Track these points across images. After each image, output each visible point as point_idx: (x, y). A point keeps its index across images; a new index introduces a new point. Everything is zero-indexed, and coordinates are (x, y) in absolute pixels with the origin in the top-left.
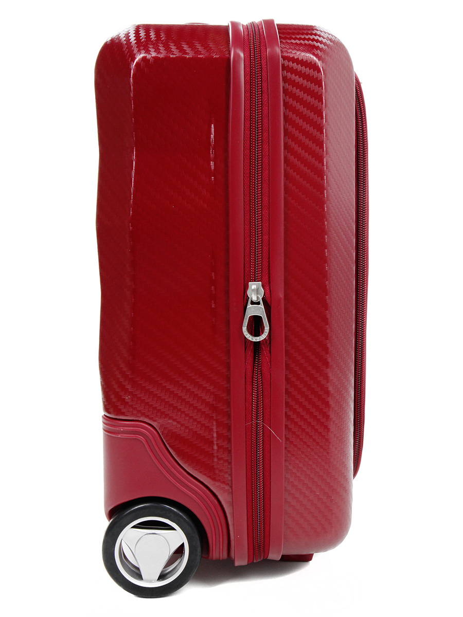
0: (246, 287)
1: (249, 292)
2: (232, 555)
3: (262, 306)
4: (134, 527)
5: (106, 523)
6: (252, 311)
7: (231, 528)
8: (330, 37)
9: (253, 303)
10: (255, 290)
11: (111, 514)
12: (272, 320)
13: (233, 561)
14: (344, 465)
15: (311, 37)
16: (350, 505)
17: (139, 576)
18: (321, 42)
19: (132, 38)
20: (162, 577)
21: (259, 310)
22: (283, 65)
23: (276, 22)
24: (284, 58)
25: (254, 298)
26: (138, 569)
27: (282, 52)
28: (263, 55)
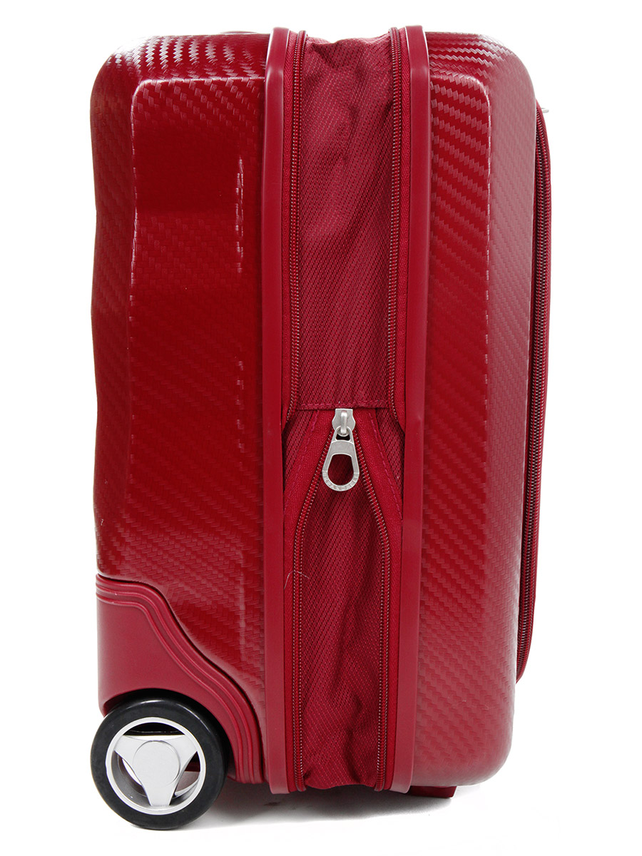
1: (334, 422)
3: (351, 442)
6: (338, 447)
7: (264, 739)
8: (502, 50)
9: (340, 437)
10: (344, 419)
11: (106, 709)
14: (503, 661)
15: (475, 52)
18: (489, 59)
21: (347, 448)
22: (433, 91)
23: (425, 30)
24: (435, 81)
25: (343, 431)
27: (432, 73)
28: (405, 76)
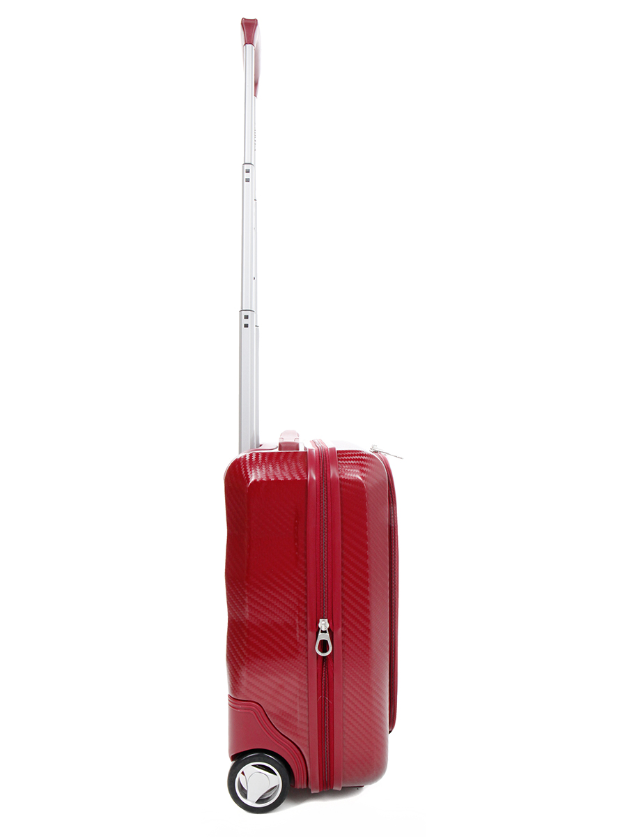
0: (318, 622)
1: (320, 625)
2: (310, 787)
3: (328, 634)
4: (254, 766)
5: (230, 763)
6: (322, 637)
7: (309, 770)
9: (322, 632)
10: (324, 624)
11: (233, 758)
12: (334, 643)
13: (310, 790)
14: (382, 729)
16: (387, 756)
17: (246, 797)
19: (248, 458)
20: (259, 801)
21: (326, 637)
22: (340, 484)
23: (337, 449)
24: (341, 479)
25: (323, 630)
26: (246, 791)
27: (340, 475)
28: (328, 477)
